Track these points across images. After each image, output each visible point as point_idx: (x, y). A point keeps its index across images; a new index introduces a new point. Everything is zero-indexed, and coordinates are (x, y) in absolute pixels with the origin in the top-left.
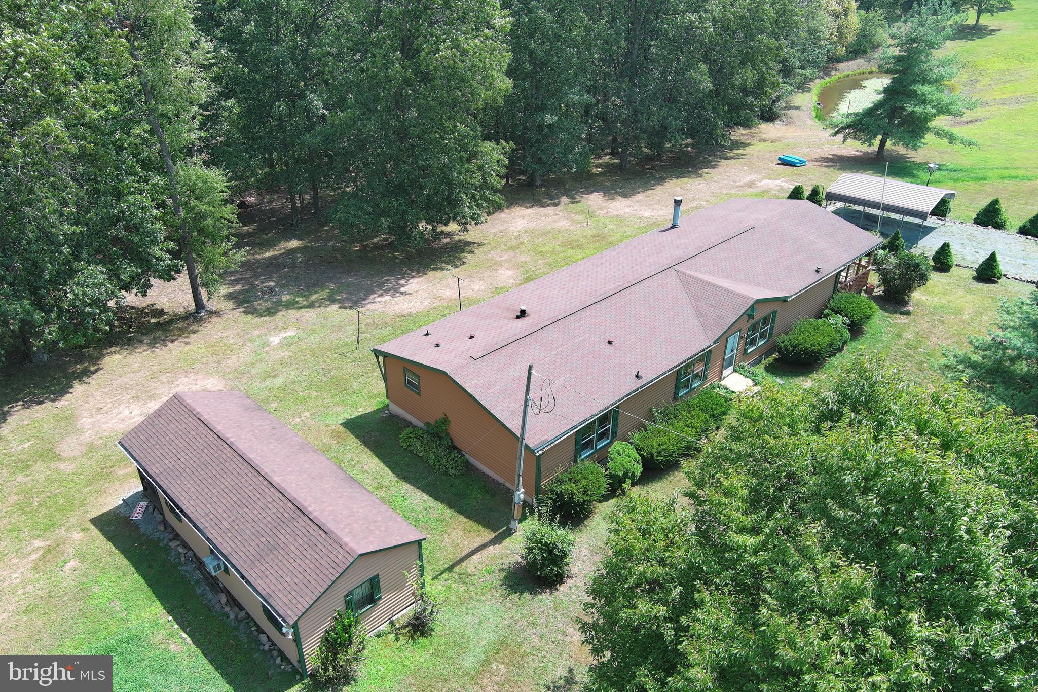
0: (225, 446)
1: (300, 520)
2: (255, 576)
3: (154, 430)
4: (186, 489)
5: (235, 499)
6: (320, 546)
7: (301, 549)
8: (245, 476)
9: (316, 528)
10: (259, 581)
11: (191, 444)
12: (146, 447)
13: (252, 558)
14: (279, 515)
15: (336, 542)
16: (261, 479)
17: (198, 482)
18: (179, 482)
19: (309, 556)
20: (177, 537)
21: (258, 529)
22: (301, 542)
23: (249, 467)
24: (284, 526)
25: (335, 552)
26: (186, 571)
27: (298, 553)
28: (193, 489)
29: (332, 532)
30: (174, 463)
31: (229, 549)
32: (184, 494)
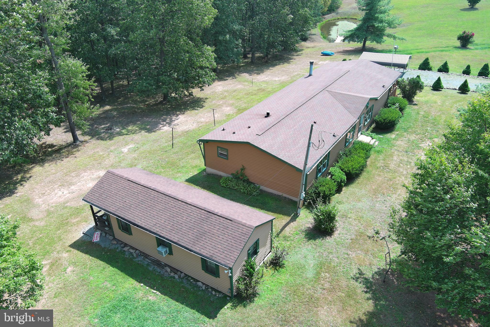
0: (151, 190)
1: (213, 217)
2: (198, 248)
3: (102, 190)
4: (137, 215)
5: (169, 214)
6: (231, 227)
7: (220, 230)
8: (170, 203)
9: (224, 219)
10: (202, 250)
11: (129, 193)
12: (101, 199)
13: (193, 240)
14: (199, 217)
15: (239, 224)
16: (180, 202)
17: (143, 210)
18: (130, 212)
19: (226, 233)
20: (126, 245)
21: (190, 226)
22: (218, 227)
23: (170, 198)
24: (205, 222)
25: (241, 228)
26: (139, 261)
27: (219, 233)
28: (141, 214)
29: (235, 219)
30: (122, 204)
31: (177, 239)
32: (136, 217)
